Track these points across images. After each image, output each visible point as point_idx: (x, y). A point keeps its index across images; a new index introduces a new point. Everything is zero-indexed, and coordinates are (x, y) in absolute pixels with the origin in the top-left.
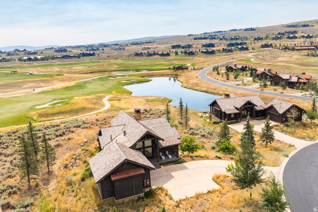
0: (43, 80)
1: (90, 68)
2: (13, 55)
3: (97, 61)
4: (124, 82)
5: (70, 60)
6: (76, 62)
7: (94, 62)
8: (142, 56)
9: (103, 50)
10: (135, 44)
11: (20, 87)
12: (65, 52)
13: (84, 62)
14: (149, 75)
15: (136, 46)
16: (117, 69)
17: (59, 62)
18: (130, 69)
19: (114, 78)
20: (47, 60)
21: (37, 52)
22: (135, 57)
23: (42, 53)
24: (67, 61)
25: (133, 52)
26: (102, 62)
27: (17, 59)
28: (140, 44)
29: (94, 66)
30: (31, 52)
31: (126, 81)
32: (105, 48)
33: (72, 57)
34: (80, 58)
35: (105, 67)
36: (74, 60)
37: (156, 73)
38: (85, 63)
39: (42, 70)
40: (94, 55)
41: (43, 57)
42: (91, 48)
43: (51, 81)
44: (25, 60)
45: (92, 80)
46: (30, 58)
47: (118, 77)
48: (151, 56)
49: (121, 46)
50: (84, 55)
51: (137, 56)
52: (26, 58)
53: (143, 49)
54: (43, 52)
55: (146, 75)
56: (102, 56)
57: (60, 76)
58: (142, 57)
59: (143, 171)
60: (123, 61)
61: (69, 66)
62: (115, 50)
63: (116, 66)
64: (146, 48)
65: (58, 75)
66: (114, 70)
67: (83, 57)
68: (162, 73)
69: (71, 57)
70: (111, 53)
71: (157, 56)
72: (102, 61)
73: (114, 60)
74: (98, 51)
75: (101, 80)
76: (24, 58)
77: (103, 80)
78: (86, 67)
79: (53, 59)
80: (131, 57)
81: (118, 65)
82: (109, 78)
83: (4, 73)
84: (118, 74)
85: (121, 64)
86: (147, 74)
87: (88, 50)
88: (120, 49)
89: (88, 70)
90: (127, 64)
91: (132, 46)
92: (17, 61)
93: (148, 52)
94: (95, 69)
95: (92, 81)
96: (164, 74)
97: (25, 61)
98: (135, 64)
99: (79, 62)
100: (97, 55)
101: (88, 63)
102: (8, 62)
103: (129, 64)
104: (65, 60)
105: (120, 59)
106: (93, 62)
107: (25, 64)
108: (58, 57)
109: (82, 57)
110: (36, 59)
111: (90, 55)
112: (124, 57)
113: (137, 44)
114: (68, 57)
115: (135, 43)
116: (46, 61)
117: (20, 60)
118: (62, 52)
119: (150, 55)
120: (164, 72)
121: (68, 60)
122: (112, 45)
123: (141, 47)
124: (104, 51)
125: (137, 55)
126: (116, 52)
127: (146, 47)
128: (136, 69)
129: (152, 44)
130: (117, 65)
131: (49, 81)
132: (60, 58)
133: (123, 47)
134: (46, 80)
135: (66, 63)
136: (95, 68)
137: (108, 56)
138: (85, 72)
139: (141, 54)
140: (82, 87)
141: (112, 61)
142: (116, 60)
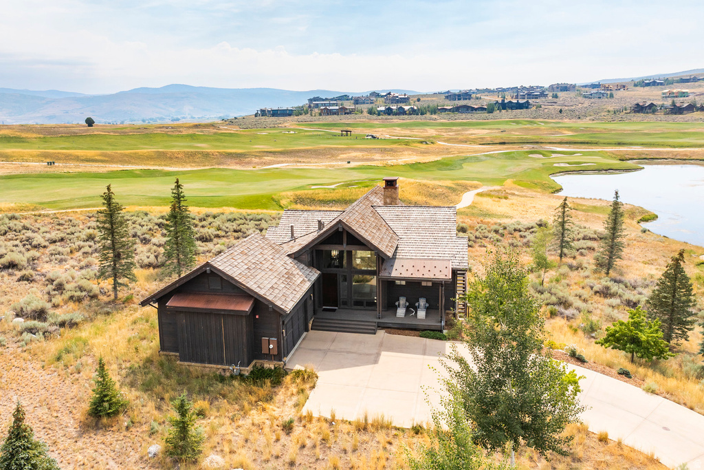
0: (385, 149)
1: (503, 135)
2: (364, 103)
3: (529, 119)
4: (562, 165)
5: (469, 116)
6: (481, 121)
7: (520, 123)
8: (654, 112)
9: (556, 96)
10: (648, 85)
11: (333, 156)
12: (466, 99)
13: (497, 122)
14: (644, 156)
15: (647, 88)
16: (566, 139)
17: (445, 119)
18: (602, 141)
19: (544, 155)
20: (422, 114)
21: (408, 98)
22: (633, 114)
23: (419, 100)
24: (461, 118)
25: (630, 104)
26: (541, 122)
27: (365, 111)
28: (661, 84)
29: (516, 130)
30: (397, 97)
31: (569, 163)
32: (560, 94)
33: (476, 109)
34: (492, 112)
35: (541, 135)
36: (476, 116)
37: (668, 153)
38: (499, 123)
39: (402, 132)
40: (527, 108)
41: (415, 108)
42: (526, 92)
43: (400, 152)
44: (379, 113)
45: (487, 156)
46: (389, 109)
47: (554, 155)
48: (681, 113)
49: (607, 88)
50: (504, 106)
51: (638, 112)
52: (383, 108)
53: (666, 97)
54: (422, 99)
55: (635, 157)
56: (547, 110)
57: (427, 143)
58: (653, 116)
59: (246, 307)
60: (595, 122)
61: (459, 128)
62: (585, 97)
63: (570, 133)
64: (673, 93)
65: (422, 142)
66: (559, 141)
67: (500, 111)
68: (686, 155)
69: (473, 109)
70: (572, 103)
71: (699, 112)
72: (542, 120)
73: (573, 120)
74: (543, 99)
75: (507, 158)
76: (378, 109)
77: (513, 158)
78: (497, 131)
79: (435, 113)
80: (622, 114)
81: (575, 130)
82: (530, 156)
83: (329, 134)
84: (558, 149)
85: (586, 129)
86: (640, 153)
87: (519, 97)
88: (600, 96)
89: (496, 137)
90: (599, 130)
91: (638, 88)
92: (365, 114)
93: (674, 104)
94: (516, 135)
95: (483, 158)
96: (692, 158)
97: (379, 115)
98: (621, 130)
99: (486, 121)
100: (534, 108)
101: (507, 123)
102: (348, 116)
103: (605, 129)
104: (458, 115)
105: (588, 118)
106: (518, 123)
107: (376, 120)
108: (446, 109)
109: (498, 111)
110: (401, 112)
111: (519, 106)
112: (603, 114)
113: (654, 83)
114: (467, 110)
115: (647, 82)
116: (419, 116)
117: (371, 112)
118: (459, 99)
119: (676, 110)
120: (694, 152)
121: (464, 116)
122: (586, 86)
123: (660, 93)
124: (555, 100)
125: (639, 109)
126: (587, 103)
127: (675, 91)
128: (620, 141)
129: (697, 84)
130: (572, 131)
131: (395, 152)
132: (450, 110)
133: (609, 92)
134: (391, 150)
135: (457, 121)
136: (518, 133)
137: (561, 111)
138: (489, 140)
139: (650, 109)
140: (448, 167)
141: (567, 122)
142: (579, 120)
